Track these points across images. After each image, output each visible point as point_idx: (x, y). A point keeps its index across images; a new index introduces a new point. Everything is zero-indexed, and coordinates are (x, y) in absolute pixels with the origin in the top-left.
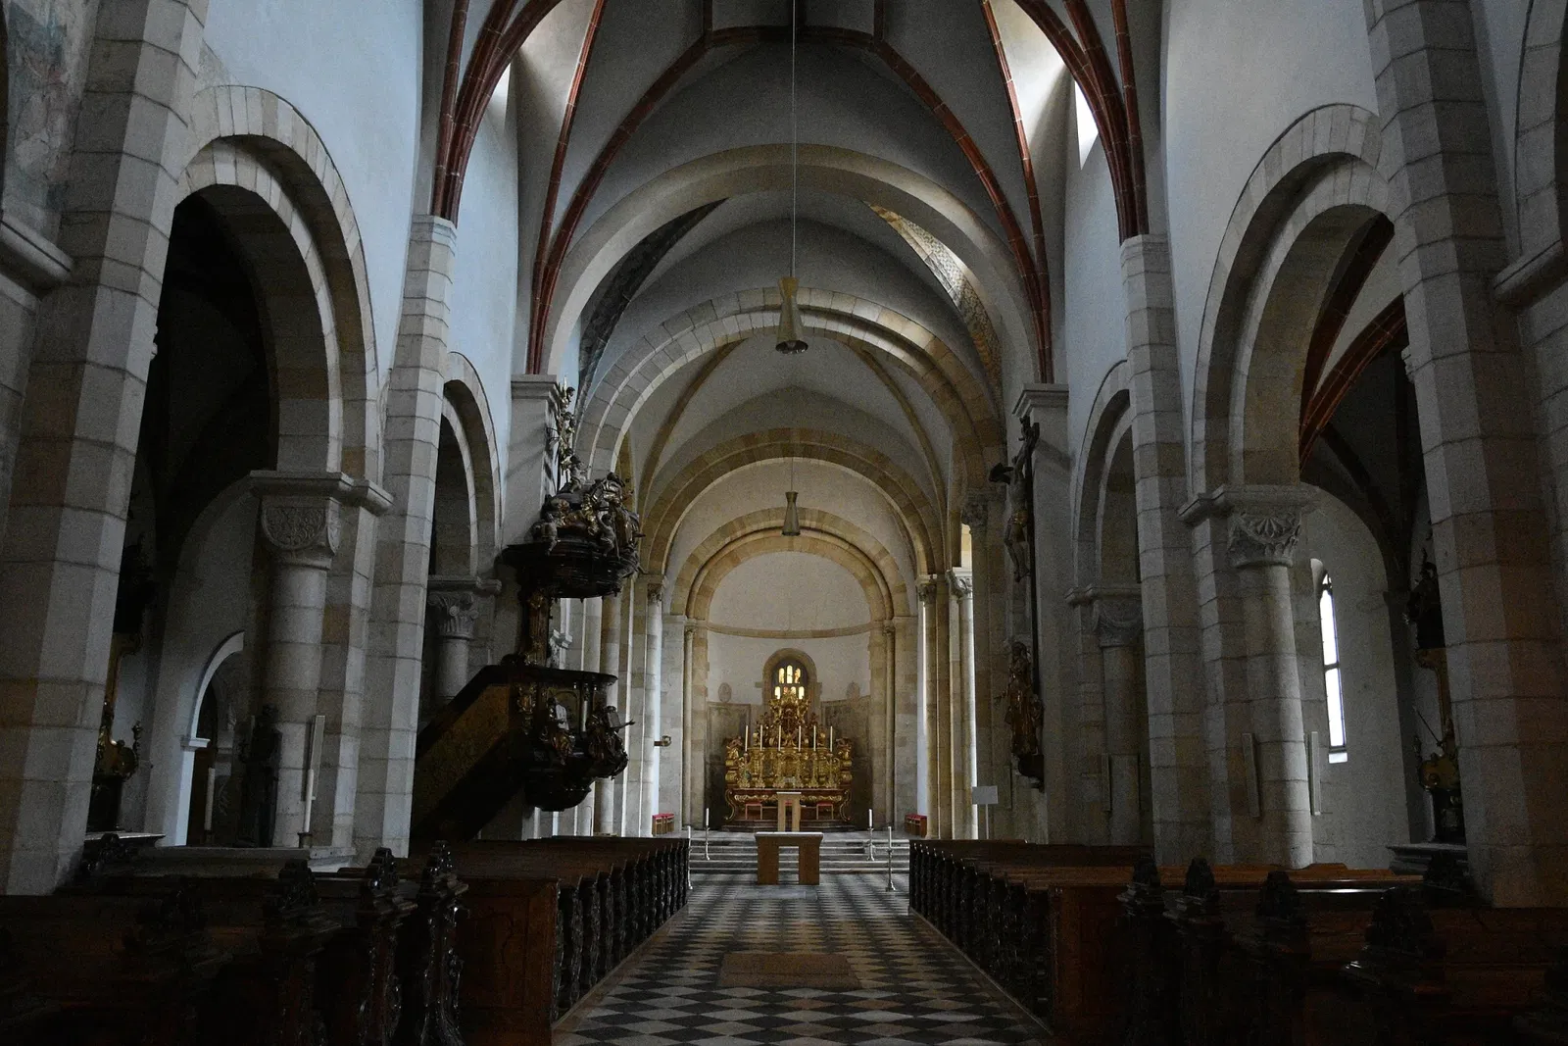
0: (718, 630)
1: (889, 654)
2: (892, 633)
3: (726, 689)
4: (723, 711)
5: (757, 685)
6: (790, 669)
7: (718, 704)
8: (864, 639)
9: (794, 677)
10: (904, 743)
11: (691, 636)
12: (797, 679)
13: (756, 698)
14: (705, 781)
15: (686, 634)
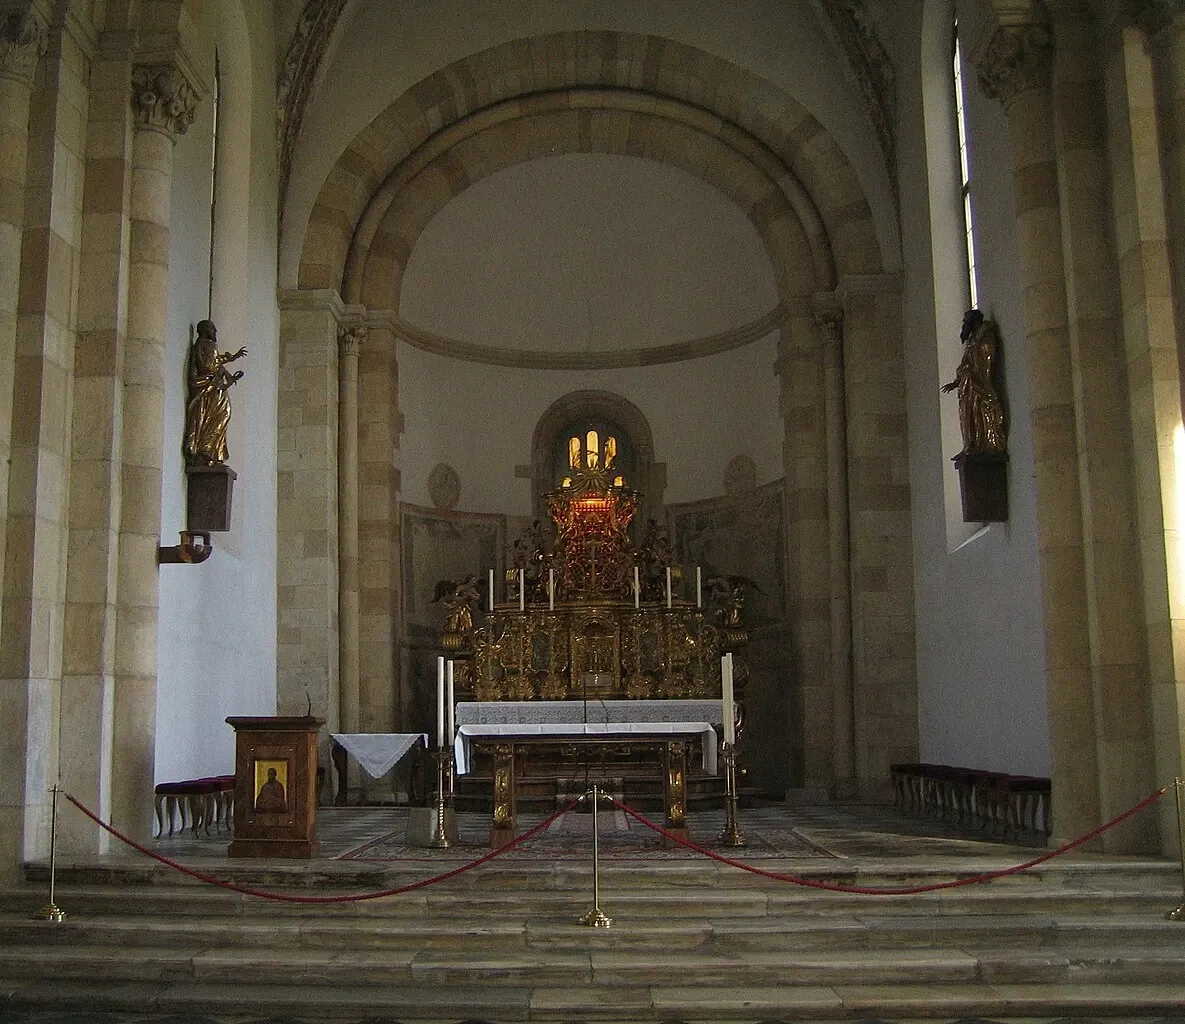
0: (424, 342)
1: (831, 372)
2: (836, 324)
3: (445, 479)
4: (441, 526)
5: (520, 472)
6: (592, 439)
7: (428, 511)
8: (767, 349)
9: (602, 455)
10: (877, 579)
11: (354, 347)
12: (608, 460)
13: (516, 500)
14: (397, 682)
15: (341, 341)
